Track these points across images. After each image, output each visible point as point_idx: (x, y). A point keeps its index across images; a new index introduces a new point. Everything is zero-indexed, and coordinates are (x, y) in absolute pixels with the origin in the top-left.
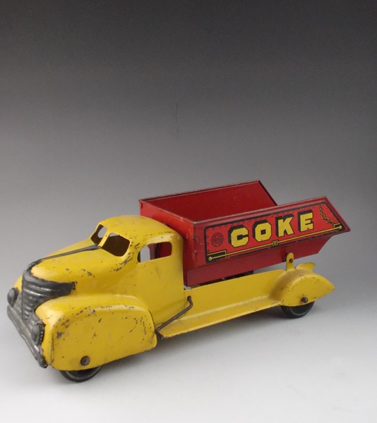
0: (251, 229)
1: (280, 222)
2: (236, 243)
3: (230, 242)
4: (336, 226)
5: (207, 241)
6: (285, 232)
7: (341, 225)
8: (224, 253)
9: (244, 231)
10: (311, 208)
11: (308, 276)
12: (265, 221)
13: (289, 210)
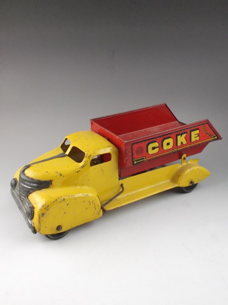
0: (161, 143)
1: (179, 137)
2: (151, 152)
3: (147, 151)
4: (213, 137)
5: (133, 152)
6: (182, 143)
7: (217, 136)
8: (144, 158)
9: (156, 144)
10: (198, 127)
11: (195, 168)
12: (170, 137)
13: (184, 130)
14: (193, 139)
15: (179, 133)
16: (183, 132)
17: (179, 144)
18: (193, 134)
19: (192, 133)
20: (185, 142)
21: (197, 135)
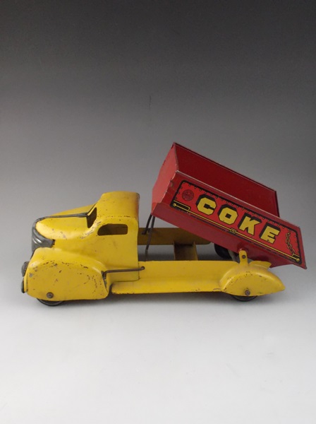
0: (219, 206)
3: (197, 204)
4: (294, 256)
5: (180, 190)
6: (247, 229)
9: (213, 204)
10: (281, 227)
12: (235, 209)
13: (260, 215)
14: (265, 237)
17: (243, 227)
21: (273, 236)
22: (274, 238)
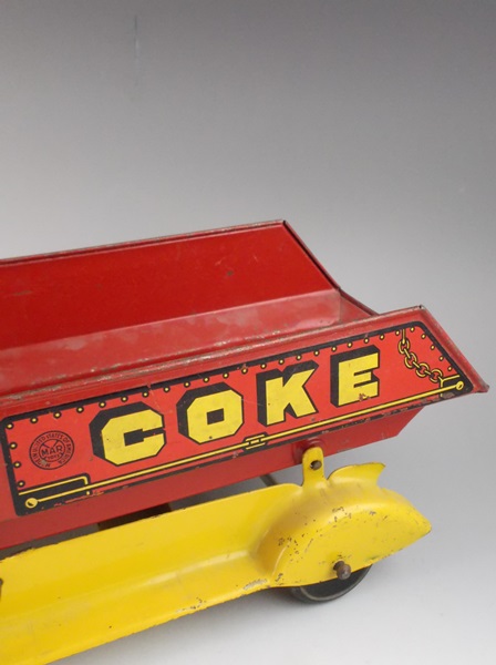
0: (173, 412)
2: (120, 453)
4: (446, 384)
5: (14, 455)
6: (289, 410)
7: (463, 378)
8: (81, 483)
9: (147, 420)
10: (374, 341)
11: (357, 508)
12: (222, 387)
13: (300, 352)
14: (347, 394)
15: (272, 366)
16: (291, 360)
17: (275, 414)
18: (347, 370)
19: (342, 365)
20: (304, 407)
21: (368, 377)
22: (374, 379)
